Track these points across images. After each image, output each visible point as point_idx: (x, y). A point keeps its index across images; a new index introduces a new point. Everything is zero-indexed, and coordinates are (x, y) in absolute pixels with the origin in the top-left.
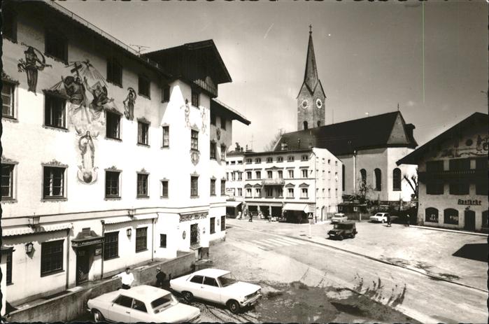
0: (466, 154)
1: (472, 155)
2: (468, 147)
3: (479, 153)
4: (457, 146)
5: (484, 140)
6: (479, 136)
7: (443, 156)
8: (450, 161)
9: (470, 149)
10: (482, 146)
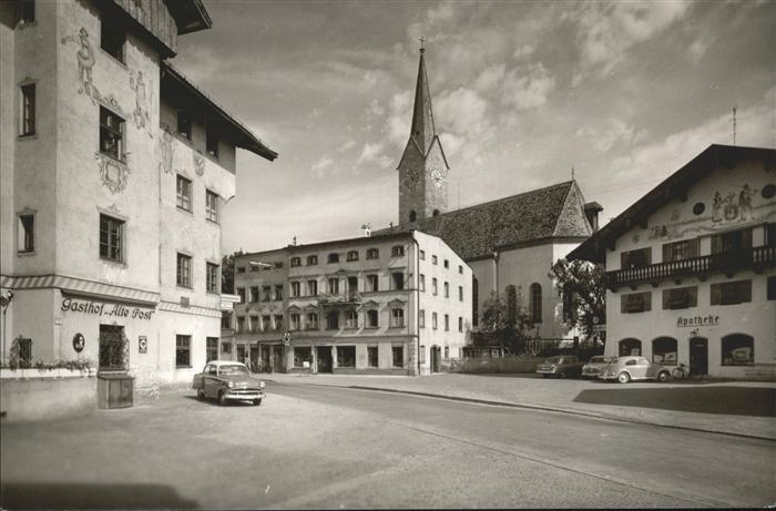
0: (693, 230)
1: (704, 233)
2: (697, 217)
3: (717, 226)
4: (676, 217)
5: (725, 201)
6: (717, 194)
7: (651, 238)
8: (665, 246)
9: (700, 220)
10: (721, 211)
